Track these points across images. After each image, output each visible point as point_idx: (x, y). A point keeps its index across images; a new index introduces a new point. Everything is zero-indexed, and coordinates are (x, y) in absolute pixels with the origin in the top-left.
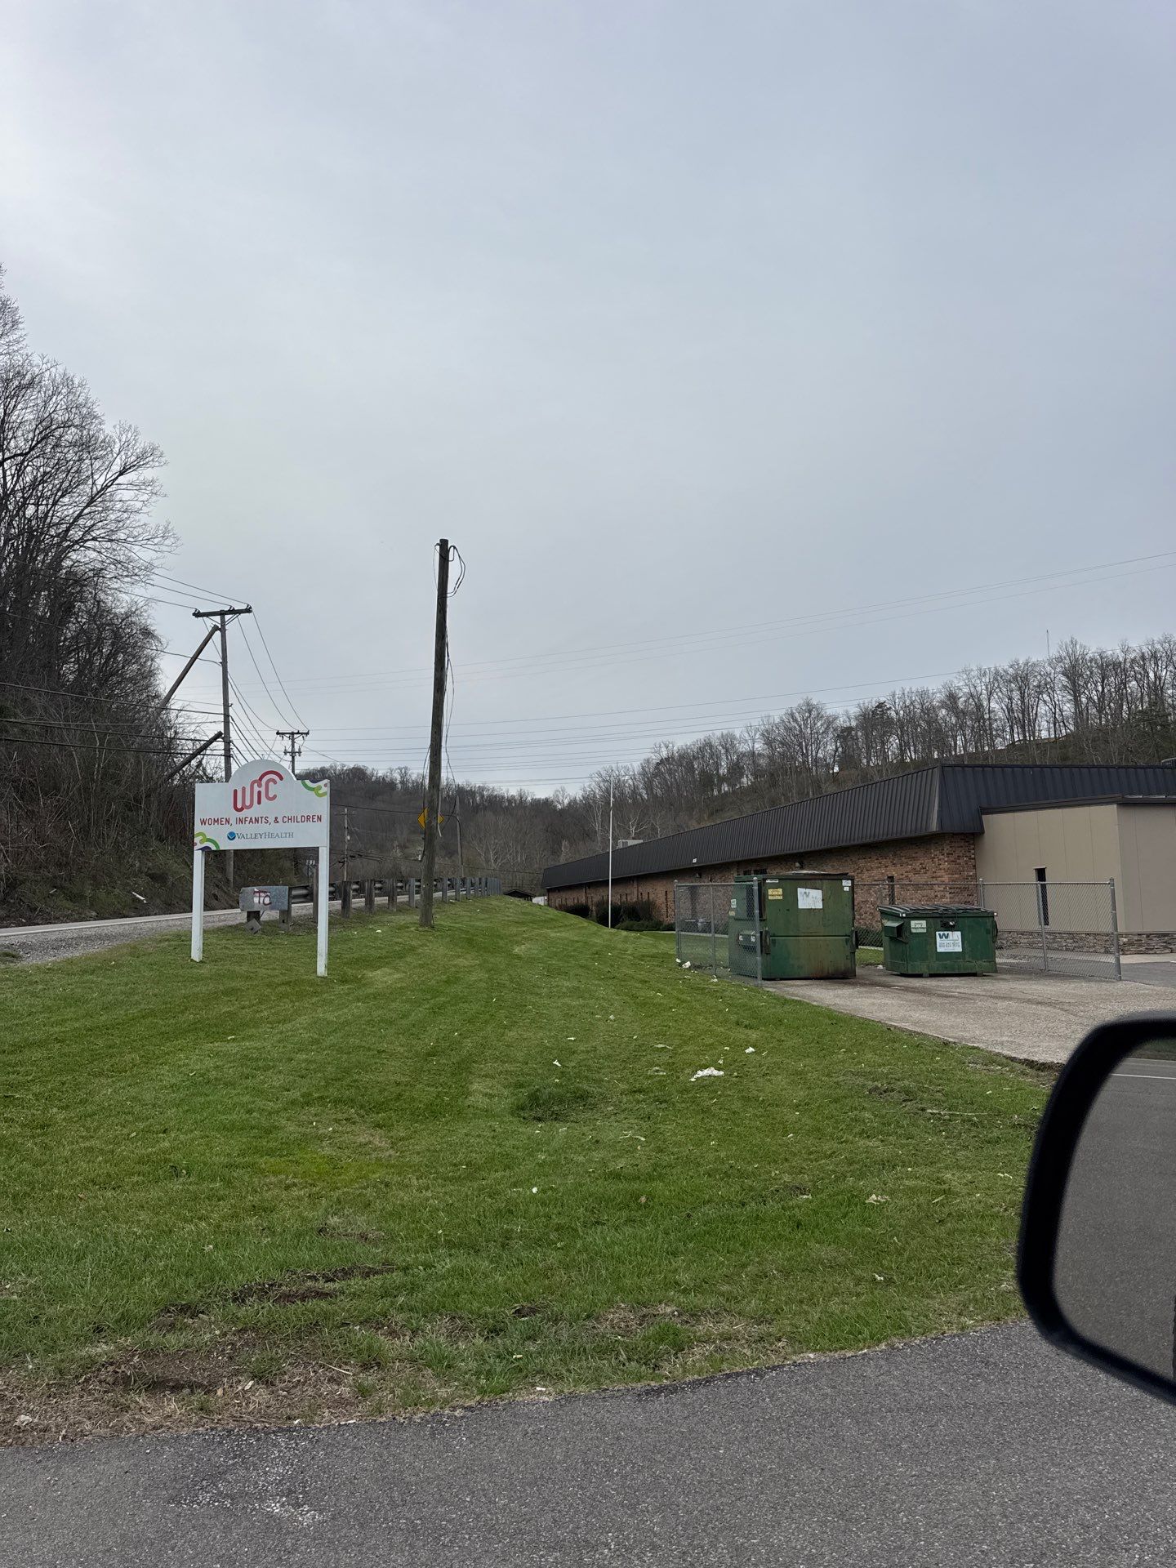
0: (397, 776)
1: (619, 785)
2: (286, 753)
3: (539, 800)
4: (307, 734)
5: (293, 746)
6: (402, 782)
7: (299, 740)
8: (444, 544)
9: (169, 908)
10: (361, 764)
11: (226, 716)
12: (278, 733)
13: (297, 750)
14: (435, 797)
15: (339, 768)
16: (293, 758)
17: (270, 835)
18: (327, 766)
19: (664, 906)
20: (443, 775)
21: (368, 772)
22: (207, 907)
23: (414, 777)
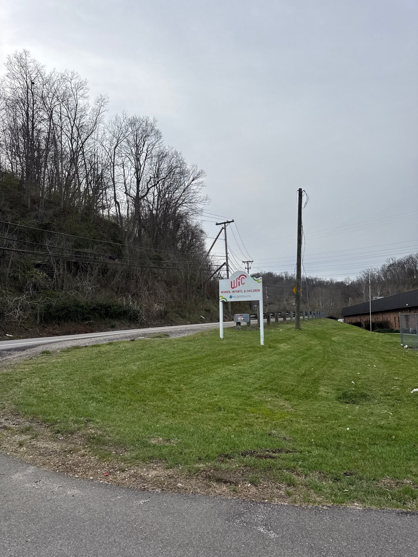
0: (284, 275)
1: (372, 276)
2: (246, 268)
3: (339, 282)
4: (253, 261)
5: (248, 266)
6: (286, 277)
7: (250, 264)
8: (300, 191)
9: (211, 321)
10: (271, 271)
11: (227, 257)
12: (243, 262)
13: (249, 267)
14: (299, 282)
15: (263, 273)
16: (248, 270)
17: (243, 296)
18: (259, 272)
19: (394, 323)
20: (302, 274)
21: (274, 274)
22: (224, 321)
23: (290, 275)
